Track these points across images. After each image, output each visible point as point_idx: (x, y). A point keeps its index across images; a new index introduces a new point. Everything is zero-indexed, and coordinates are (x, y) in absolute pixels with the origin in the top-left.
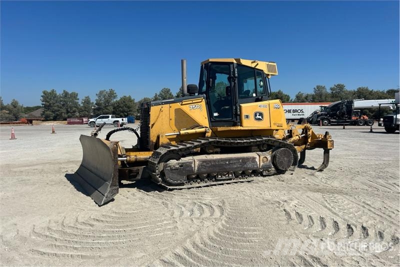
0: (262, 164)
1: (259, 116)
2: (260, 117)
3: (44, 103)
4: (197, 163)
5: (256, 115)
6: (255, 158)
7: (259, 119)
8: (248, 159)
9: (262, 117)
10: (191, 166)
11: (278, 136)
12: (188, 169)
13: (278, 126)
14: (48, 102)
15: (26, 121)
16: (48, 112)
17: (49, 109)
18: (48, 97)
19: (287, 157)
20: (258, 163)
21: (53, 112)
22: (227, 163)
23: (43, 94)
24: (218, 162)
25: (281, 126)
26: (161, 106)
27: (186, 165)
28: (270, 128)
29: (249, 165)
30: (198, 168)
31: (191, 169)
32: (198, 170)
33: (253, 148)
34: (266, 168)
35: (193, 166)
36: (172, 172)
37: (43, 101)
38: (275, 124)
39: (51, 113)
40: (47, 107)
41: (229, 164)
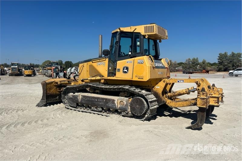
0: (119, 106)
1: (126, 69)
2: (126, 71)
3: (219, 60)
4: (80, 97)
5: (124, 69)
6: (115, 101)
7: (125, 72)
8: (109, 100)
9: (128, 71)
10: (77, 98)
11: (159, 87)
12: (76, 99)
13: (139, 78)
14: (221, 60)
15: (205, 71)
16: (221, 66)
17: (221, 65)
18: (222, 57)
19: (139, 105)
20: (116, 105)
21: (224, 66)
22: (96, 100)
23: (219, 55)
24: (91, 99)
25: (142, 79)
26: (83, 64)
27: (76, 97)
28: (132, 79)
29: (110, 105)
30: (81, 100)
31: (77, 100)
32: (81, 101)
33: (121, 93)
34: (124, 110)
35: (78, 98)
36: (70, 100)
37: (218, 60)
38: (136, 76)
39: (222, 67)
40: (220, 63)
41: (97, 101)
